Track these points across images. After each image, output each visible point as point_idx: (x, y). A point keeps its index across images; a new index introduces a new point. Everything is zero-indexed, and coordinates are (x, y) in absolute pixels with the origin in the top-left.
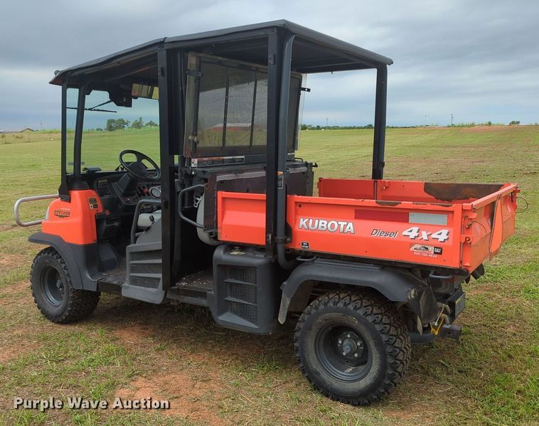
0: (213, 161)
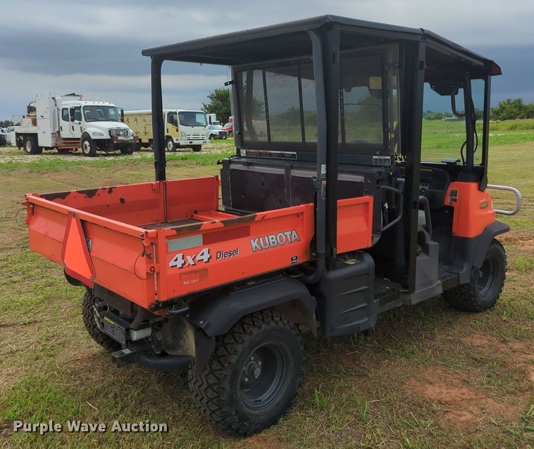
0: (260, 154)
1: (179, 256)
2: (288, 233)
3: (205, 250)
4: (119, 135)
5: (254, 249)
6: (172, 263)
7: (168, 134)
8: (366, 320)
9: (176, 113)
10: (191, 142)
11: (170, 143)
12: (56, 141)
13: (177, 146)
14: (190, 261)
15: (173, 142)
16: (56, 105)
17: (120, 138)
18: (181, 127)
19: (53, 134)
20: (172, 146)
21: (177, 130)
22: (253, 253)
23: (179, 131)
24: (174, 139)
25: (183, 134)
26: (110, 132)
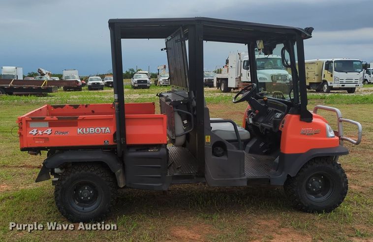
1: (35, 130)
2: (103, 129)
3: (50, 130)
4: (278, 79)
5: (78, 133)
6: (30, 132)
7: (324, 79)
8: (160, 185)
9: (332, 62)
10: (342, 86)
11: (326, 86)
12: (239, 83)
13: (331, 89)
14: (40, 133)
15: (327, 85)
16: (240, 58)
17: (278, 82)
18: (335, 74)
19: (236, 78)
20: (326, 88)
21: (332, 76)
22: (77, 135)
23: (333, 76)
24: (329, 83)
25: (336, 79)
26: (272, 77)
